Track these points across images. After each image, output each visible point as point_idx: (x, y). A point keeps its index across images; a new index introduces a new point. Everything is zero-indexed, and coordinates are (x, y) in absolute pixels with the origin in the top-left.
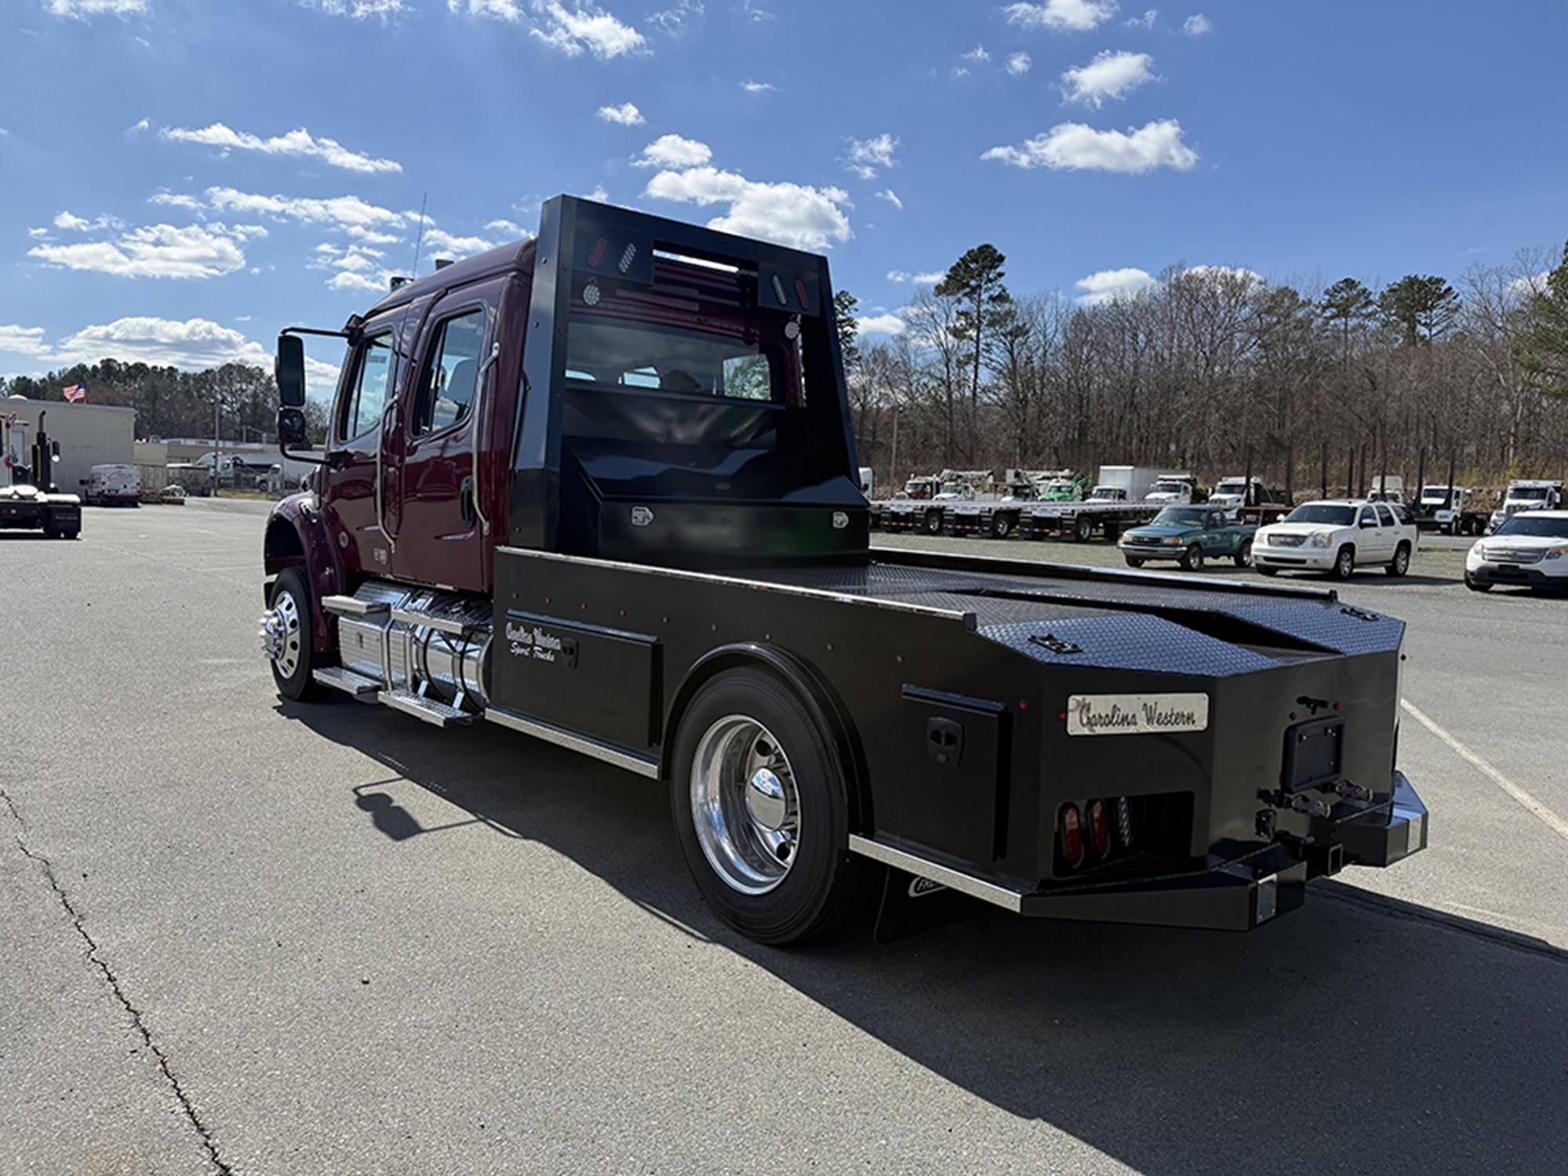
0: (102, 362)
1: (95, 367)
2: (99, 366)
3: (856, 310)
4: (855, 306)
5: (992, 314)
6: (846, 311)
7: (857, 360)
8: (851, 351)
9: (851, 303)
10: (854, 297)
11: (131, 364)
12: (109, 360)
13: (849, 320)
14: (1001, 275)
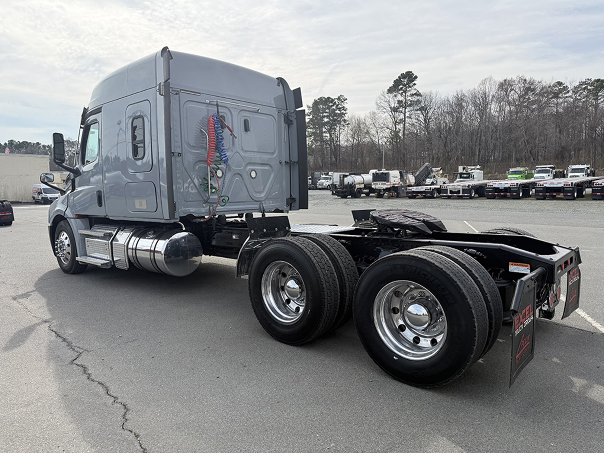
0: (9, 141)
1: (5, 144)
2: (7, 143)
3: (347, 103)
4: (346, 101)
5: (411, 101)
6: (342, 104)
7: (347, 124)
8: (345, 121)
9: (345, 100)
10: (346, 97)
11: (21, 142)
12: (12, 140)
13: (344, 107)
14: (415, 84)
